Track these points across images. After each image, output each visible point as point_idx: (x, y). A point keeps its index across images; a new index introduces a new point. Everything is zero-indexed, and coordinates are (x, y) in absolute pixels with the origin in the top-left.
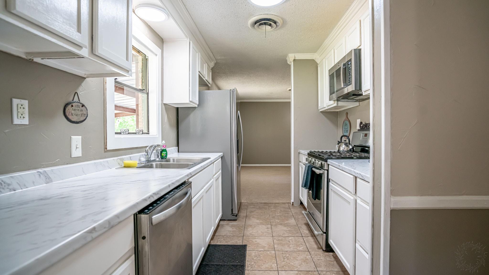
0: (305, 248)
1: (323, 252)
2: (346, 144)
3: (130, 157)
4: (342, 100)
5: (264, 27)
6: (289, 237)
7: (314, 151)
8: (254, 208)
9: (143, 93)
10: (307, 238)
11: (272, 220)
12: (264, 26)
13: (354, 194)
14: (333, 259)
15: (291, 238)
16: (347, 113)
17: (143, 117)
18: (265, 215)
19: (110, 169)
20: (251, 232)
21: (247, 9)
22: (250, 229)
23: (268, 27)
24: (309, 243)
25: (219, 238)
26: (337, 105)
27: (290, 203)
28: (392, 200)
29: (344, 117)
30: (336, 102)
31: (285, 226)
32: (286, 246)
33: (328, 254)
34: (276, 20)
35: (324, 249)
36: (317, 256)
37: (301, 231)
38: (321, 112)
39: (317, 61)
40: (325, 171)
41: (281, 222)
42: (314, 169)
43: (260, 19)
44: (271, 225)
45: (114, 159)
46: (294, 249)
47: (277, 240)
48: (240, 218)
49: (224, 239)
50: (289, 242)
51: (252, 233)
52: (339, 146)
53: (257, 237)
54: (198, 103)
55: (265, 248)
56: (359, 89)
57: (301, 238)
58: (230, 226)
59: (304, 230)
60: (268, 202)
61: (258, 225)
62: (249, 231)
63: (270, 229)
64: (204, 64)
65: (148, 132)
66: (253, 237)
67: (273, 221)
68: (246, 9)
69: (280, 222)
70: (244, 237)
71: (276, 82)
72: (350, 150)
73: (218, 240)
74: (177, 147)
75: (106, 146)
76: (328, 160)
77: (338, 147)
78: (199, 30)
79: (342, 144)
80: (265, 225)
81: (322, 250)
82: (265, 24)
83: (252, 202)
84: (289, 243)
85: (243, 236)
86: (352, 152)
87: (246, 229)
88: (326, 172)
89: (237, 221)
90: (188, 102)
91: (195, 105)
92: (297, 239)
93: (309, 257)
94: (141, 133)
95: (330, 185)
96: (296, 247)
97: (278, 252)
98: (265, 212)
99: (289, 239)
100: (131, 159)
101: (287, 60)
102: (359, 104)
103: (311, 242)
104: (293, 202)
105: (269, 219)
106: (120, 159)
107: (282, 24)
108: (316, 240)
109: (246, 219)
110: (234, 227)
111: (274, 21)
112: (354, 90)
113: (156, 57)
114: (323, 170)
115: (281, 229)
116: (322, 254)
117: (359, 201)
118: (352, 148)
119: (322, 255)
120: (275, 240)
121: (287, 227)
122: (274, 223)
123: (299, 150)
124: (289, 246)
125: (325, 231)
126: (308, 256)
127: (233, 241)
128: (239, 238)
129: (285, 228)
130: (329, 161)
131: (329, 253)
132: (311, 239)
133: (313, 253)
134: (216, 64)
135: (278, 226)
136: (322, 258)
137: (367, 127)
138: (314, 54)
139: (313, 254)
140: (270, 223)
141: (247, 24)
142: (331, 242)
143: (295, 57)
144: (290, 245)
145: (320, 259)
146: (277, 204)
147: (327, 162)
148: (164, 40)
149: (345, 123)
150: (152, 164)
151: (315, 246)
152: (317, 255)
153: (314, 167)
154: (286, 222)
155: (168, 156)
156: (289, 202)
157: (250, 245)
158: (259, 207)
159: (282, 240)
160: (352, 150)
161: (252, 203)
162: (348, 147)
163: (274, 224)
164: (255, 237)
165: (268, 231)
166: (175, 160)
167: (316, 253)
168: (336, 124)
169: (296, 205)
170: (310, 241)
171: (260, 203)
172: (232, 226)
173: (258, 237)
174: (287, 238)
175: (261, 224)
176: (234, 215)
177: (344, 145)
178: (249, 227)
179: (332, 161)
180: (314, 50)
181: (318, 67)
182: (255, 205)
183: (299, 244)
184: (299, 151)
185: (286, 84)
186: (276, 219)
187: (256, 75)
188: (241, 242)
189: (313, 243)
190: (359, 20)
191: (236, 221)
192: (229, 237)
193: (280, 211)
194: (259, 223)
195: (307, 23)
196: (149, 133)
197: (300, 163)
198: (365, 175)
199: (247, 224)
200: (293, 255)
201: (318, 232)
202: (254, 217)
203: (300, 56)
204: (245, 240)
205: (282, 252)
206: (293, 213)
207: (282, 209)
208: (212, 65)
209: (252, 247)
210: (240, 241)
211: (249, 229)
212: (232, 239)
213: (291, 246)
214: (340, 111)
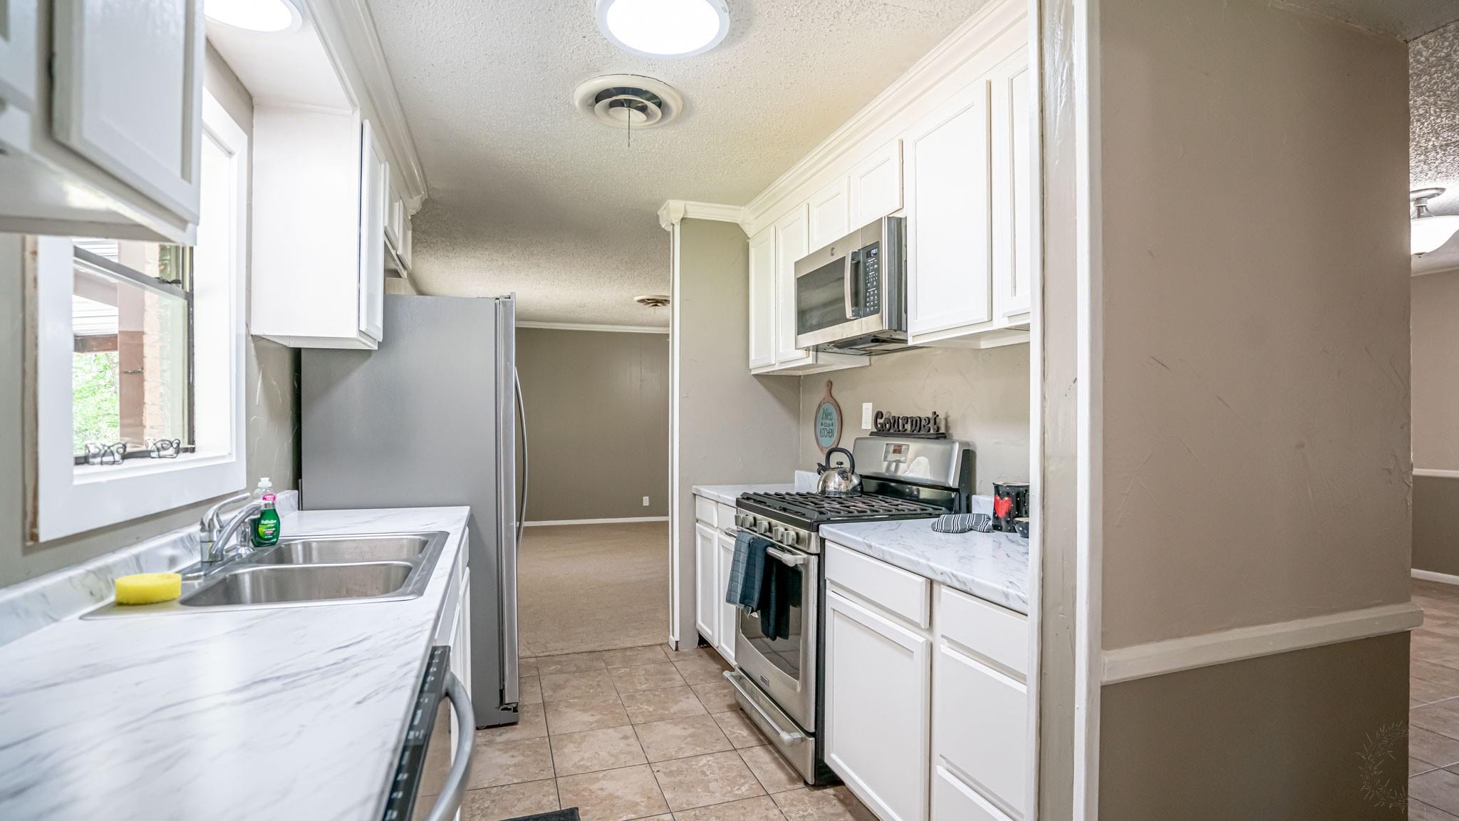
0: (754, 787)
1: (807, 789)
2: (843, 474)
3: (137, 558)
4: (830, 350)
5: (623, 113)
6: (700, 758)
7: (755, 494)
8: (561, 672)
9: (172, 292)
10: (749, 753)
11: (628, 707)
12: (625, 110)
13: (927, 629)
14: (840, 808)
15: (704, 761)
16: (830, 384)
17: (163, 384)
18: (603, 693)
19: (54, 625)
20: (576, 758)
21: (584, 48)
22: (569, 748)
23: (637, 116)
24: (761, 768)
25: (473, 799)
26: (815, 363)
27: (667, 644)
28: (1104, 661)
29: (822, 394)
30: (811, 352)
31: (676, 724)
32: (699, 790)
33: (822, 794)
34: (666, 99)
35: (810, 782)
36: (796, 806)
37: (727, 733)
38: (754, 375)
39: (746, 229)
40: (813, 557)
41: (660, 712)
42: (771, 551)
43: (614, 88)
44: (632, 725)
45: (70, 579)
46: (724, 795)
47: (665, 773)
48: (525, 714)
49: (493, 801)
50: (703, 773)
51: (579, 761)
52: (823, 478)
53: (601, 775)
54: (380, 338)
55: (639, 808)
56: (896, 328)
57: (733, 755)
58: (500, 750)
59: (733, 727)
60: (600, 646)
61: (592, 730)
62: (571, 757)
63: (633, 740)
64: (396, 202)
65: (189, 443)
66: (587, 776)
67: (633, 711)
68: (581, 48)
69: (654, 710)
70: (560, 780)
71: (607, 276)
72: (854, 489)
73: (471, 807)
74: (293, 489)
75: (35, 524)
76: (822, 526)
77: (821, 482)
78: (395, 88)
79: (833, 472)
80: (613, 727)
81: (802, 785)
82: (629, 104)
83: (550, 651)
84: (703, 778)
85: (556, 778)
86: (859, 495)
87: (556, 749)
88: (814, 560)
89: (517, 726)
90: (353, 334)
91: (370, 344)
92: (722, 759)
93: (775, 815)
94: (171, 451)
95: (829, 596)
96: (729, 789)
97: (681, 814)
98: (599, 681)
99: (701, 763)
100: (138, 564)
101: (658, 216)
102: (870, 361)
103: (764, 763)
104: (677, 642)
105: (619, 704)
106: (98, 572)
107: (680, 110)
108: (776, 755)
109: (547, 715)
110: (514, 748)
111: (658, 100)
112: (887, 328)
113: (228, 158)
114: (805, 556)
115: (667, 736)
116: (806, 799)
117: (943, 648)
118: (859, 485)
119: (807, 802)
120: (660, 777)
121: (681, 726)
122: (640, 716)
123: (694, 487)
124: (707, 789)
125: (812, 730)
126: (770, 812)
127: (527, 804)
128: (546, 788)
129: (678, 731)
130: (824, 528)
131: (825, 790)
132: (761, 756)
133: (780, 797)
134: (425, 203)
135: (655, 726)
136: (809, 811)
137: (898, 427)
138: (738, 207)
139: (783, 802)
140: (627, 720)
141: (571, 95)
142: (834, 759)
143: (686, 211)
144: (710, 782)
145: (805, 814)
146: (629, 653)
147: (817, 531)
148: (254, 99)
149: (824, 410)
150: (236, 576)
151: (781, 776)
152: (795, 803)
153: (773, 545)
154: (674, 709)
155: (284, 532)
156: (665, 641)
157: (586, 805)
158: (575, 669)
159: (680, 772)
160: (861, 491)
161: (549, 656)
162: (848, 482)
163: (640, 719)
164: (594, 775)
165: (629, 749)
166: (314, 545)
167: (791, 797)
168: (795, 411)
169: (686, 650)
170: (761, 760)
171: (574, 653)
172: (509, 746)
173: (605, 773)
174: (694, 763)
175: (602, 725)
176: (509, 707)
177: (836, 474)
178: (565, 742)
179: (832, 527)
180: (743, 197)
181: (748, 245)
182: (561, 662)
183: (735, 777)
184: (696, 489)
185: (635, 284)
186: (641, 704)
187: (550, 249)
188: (554, 800)
189: (772, 767)
190: (900, 140)
191: (514, 726)
192: (508, 790)
193: (644, 675)
194: (591, 723)
195: (750, 122)
196: (194, 448)
197: (697, 524)
198: (973, 580)
199: (553, 732)
200: (728, 816)
201: (792, 734)
202: (570, 706)
203: (700, 211)
204: (566, 790)
205: (693, 813)
206: (684, 675)
207: (650, 667)
208: (415, 204)
209: (595, 812)
210: (551, 798)
211: (566, 750)
212: (521, 796)
213: (713, 786)
214: (805, 376)
